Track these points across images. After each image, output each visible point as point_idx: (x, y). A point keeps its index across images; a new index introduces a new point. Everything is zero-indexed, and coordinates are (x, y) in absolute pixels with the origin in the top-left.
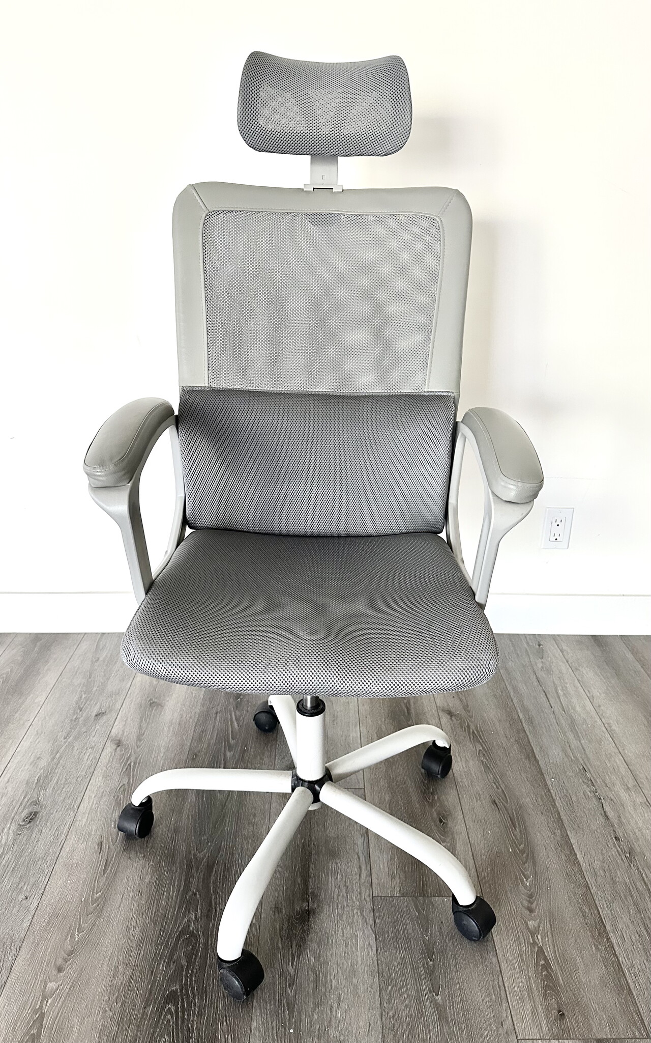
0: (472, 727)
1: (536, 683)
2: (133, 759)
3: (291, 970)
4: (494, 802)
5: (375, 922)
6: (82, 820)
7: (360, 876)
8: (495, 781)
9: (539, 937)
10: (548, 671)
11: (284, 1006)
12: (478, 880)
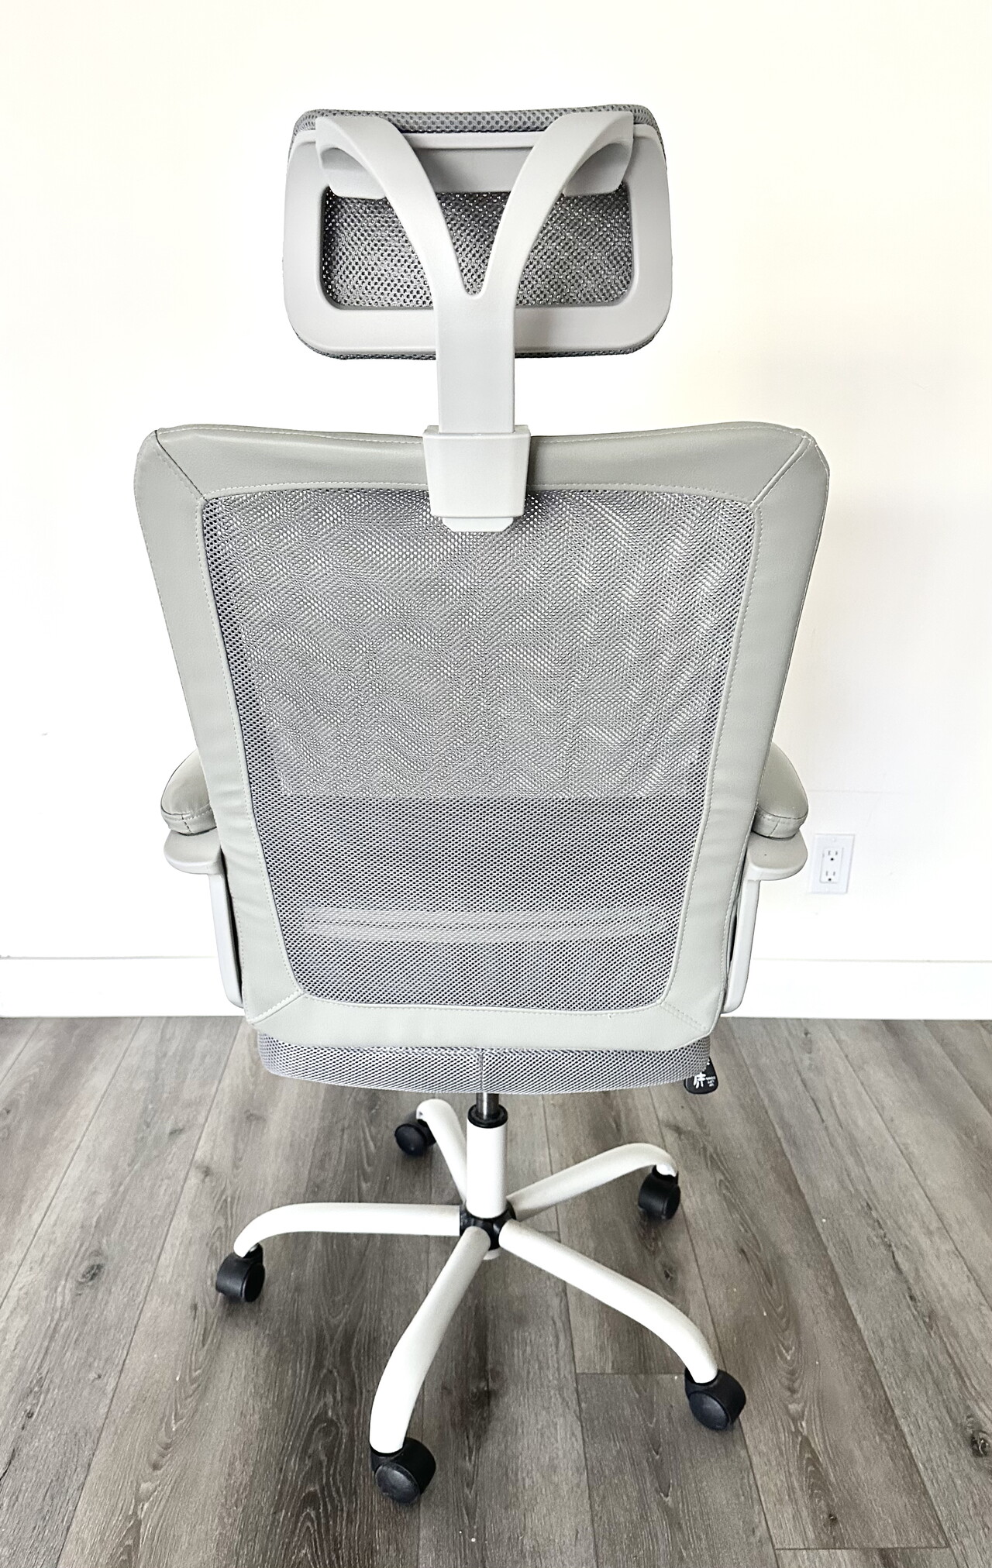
0: (710, 1149)
1: (801, 1088)
2: (229, 1192)
3: (469, 1466)
4: (742, 1251)
5: (580, 1405)
6: (165, 1275)
7: (557, 1347)
8: (743, 1222)
9: (804, 1424)
10: (818, 1070)
11: (461, 1510)
12: (719, 1351)
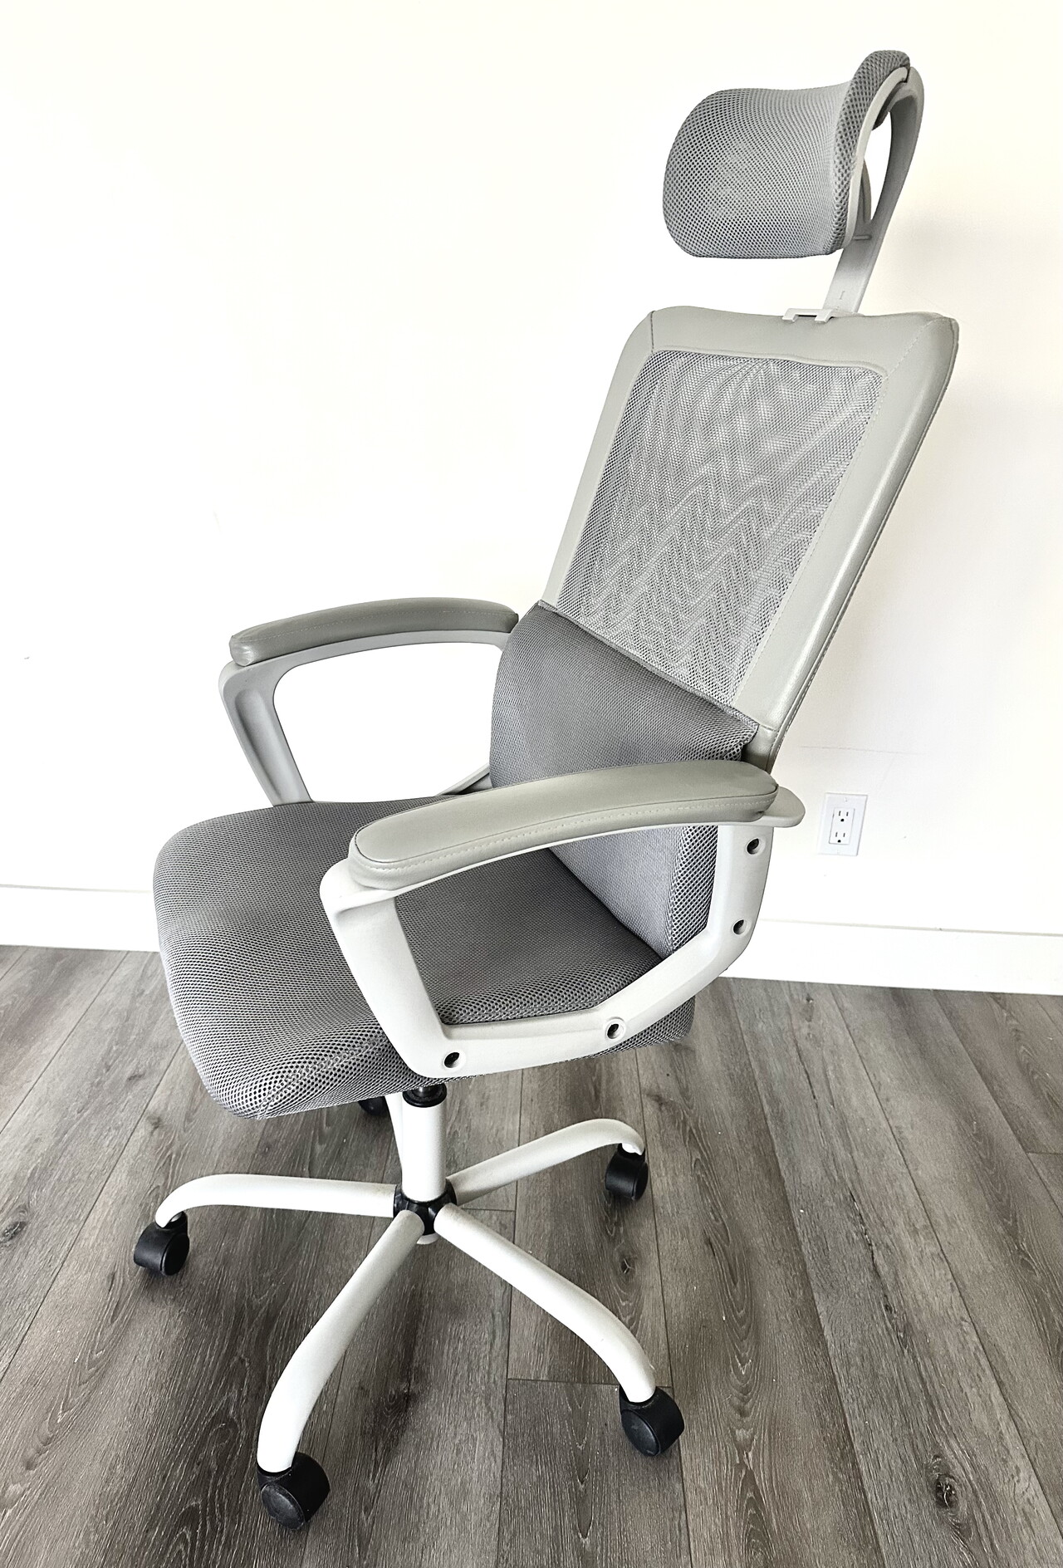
0: (691, 1123)
1: (795, 1059)
2: (175, 1148)
3: (371, 1485)
4: (709, 1243)
5: (505, 1418)
6: (90, 1237)
7: (492, 1345)
8: (715, 1209)
9: (750, 1454)
10: (817, 1041)
11: (353, 1541)
12: (669, 1361)
